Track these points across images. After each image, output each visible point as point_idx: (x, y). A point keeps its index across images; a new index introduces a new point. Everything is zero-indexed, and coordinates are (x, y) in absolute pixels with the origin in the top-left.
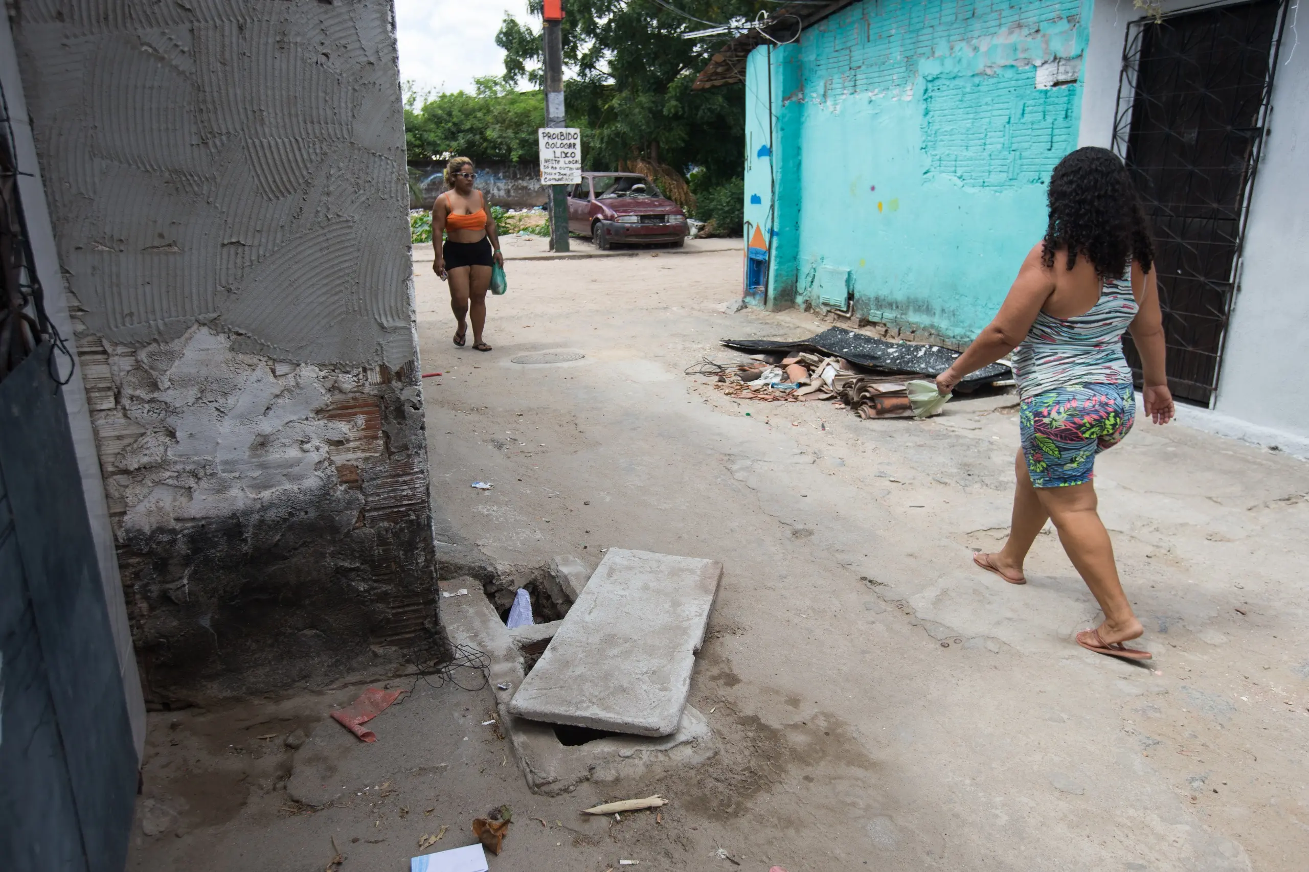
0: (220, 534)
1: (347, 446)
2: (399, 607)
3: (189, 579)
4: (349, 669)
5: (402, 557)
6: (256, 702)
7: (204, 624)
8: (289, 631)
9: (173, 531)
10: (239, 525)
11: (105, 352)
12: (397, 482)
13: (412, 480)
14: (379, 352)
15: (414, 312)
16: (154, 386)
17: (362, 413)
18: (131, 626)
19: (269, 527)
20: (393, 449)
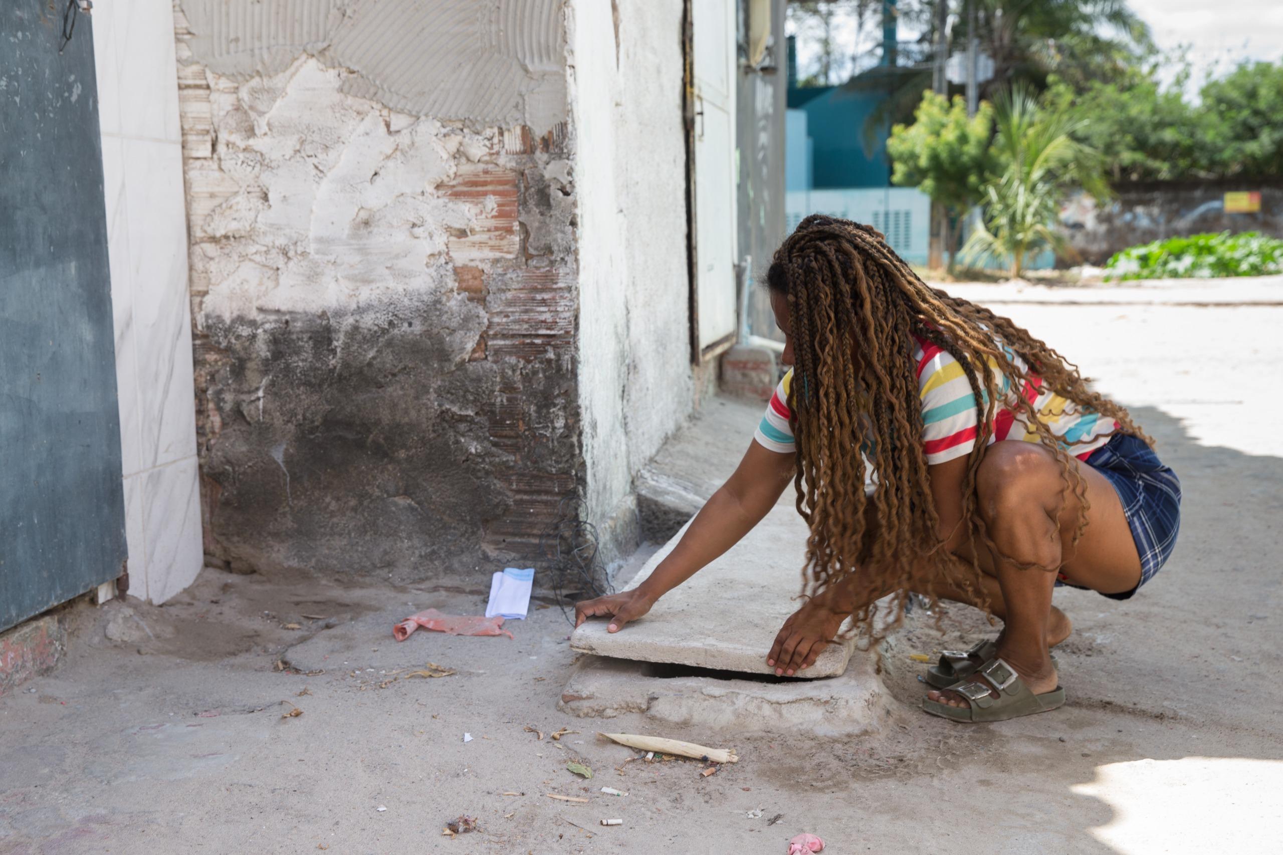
0: (306, 337)
1: (471, 238)
2: (526, 492)
3: (265, 392)
4: (446, 569)
5: (534, 415)
6: (324, 582)
7: (276, 458)
8: (377, 493)
9: (253, 324)
10: (328, 329)
11: (208, 87)
12: (533, 299)
13: (554, 298)
14: (520, 107)
15: (572, 52)
16: (251, 132)
17: (495, 193)
18: (199, 445)
19: (364, 338)
20: (532, 251)
